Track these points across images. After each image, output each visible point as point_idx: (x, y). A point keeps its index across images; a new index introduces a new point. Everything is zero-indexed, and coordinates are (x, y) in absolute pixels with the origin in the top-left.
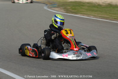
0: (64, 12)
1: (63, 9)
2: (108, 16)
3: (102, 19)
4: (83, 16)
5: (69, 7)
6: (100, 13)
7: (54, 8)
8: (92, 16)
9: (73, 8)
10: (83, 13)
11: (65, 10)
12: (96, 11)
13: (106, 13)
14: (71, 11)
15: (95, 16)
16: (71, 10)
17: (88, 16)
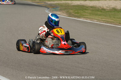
0: (66, 15)
1: (65, 13)
2: (112, 21)
3: (106, 23)
4: (86, 20)
5: (71, 11)
6: (104, 17)
7: (56, 11)
8: (96, 21)
9: (76, 11)
10: (86, 16)
11: (67, 14)
12: (99, 15)
13: (110, 17)
14: (73, 15)
15: (98, 20)
16: (73, 13)
17: (91, 20)
